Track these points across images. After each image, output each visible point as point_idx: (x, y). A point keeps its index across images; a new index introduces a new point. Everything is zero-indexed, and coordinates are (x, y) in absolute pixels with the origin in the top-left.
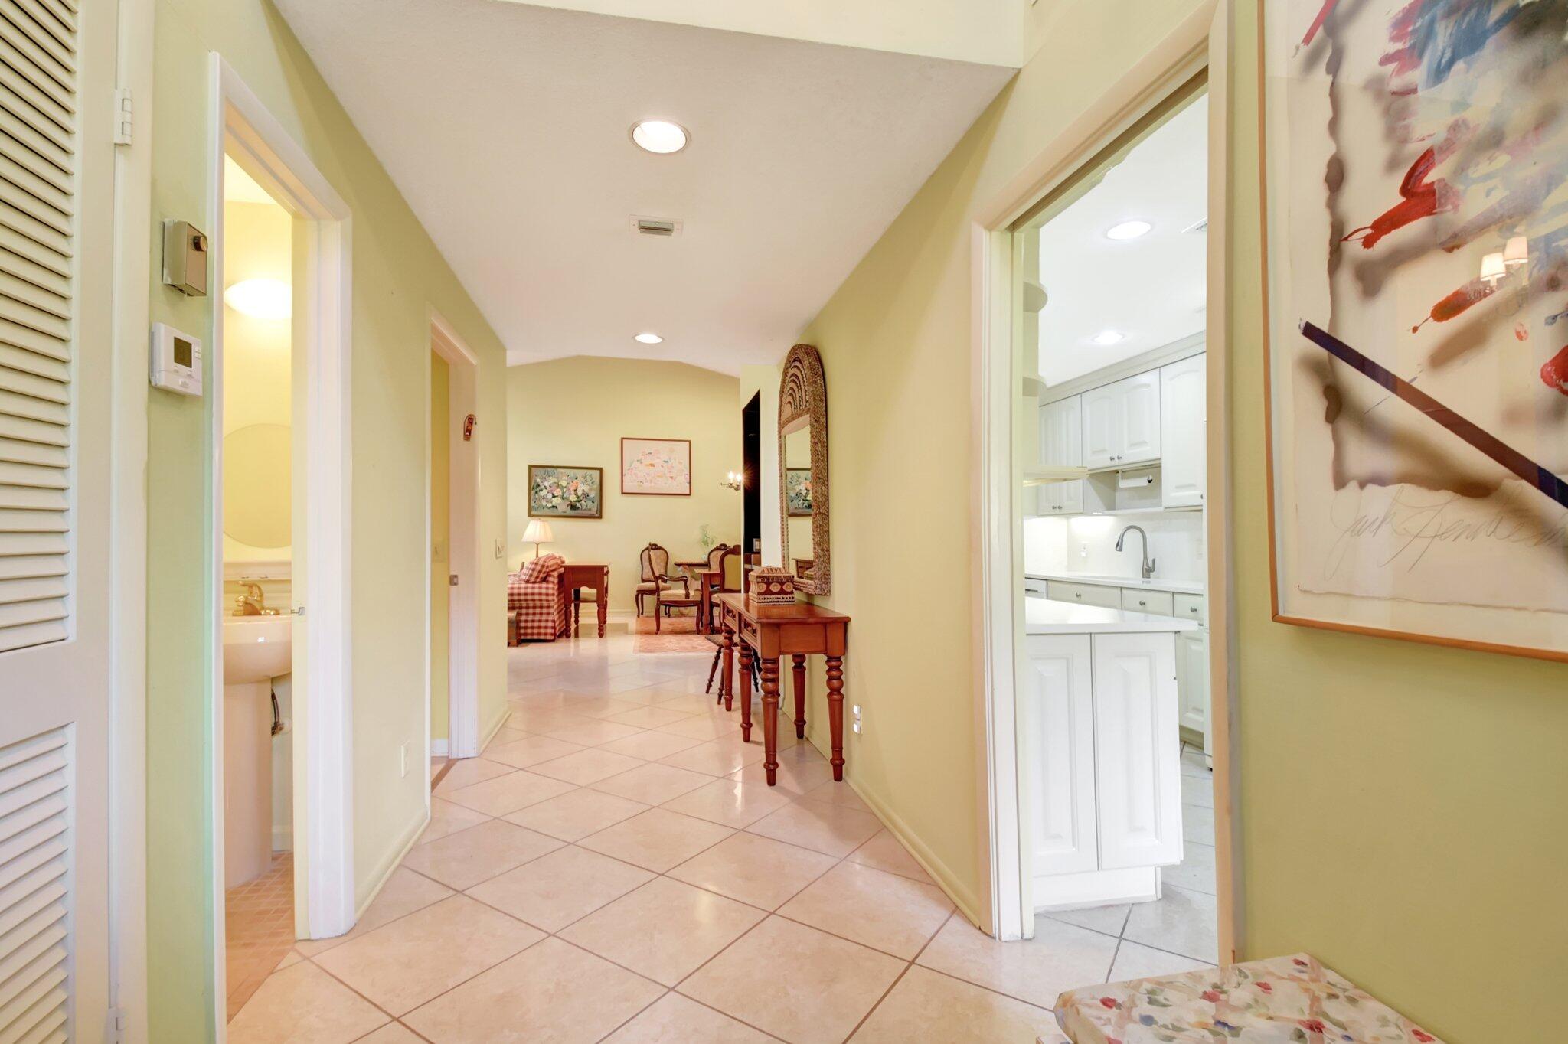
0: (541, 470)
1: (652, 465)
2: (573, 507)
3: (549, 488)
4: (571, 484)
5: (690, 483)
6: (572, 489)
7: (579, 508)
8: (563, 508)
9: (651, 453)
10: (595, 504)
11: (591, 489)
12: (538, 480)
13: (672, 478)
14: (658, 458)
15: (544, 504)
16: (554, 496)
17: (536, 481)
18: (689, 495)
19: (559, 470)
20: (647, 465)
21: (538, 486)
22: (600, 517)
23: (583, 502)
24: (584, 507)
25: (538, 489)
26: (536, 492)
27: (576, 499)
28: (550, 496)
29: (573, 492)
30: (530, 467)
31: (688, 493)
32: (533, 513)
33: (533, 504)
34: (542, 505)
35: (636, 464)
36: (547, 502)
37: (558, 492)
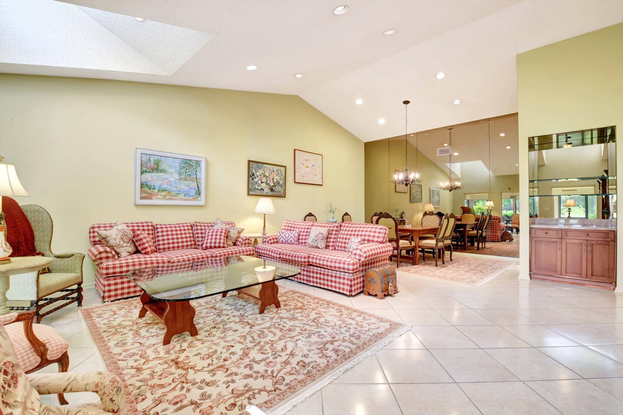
0: (255, 164)
1: (308, 167)
2: (272, 190)
3: (259, 177)
4: (271, 174)
5: (322, 178)
6: (272, 178)
7: (274, 190)
8: (267, 190)
9: (307, 160)
10: (283, 188)
11: (280, 179)
12: (254, 171)
13: (315, 175)
14: (310, 163)
15: (257, 187)
16: (262, 182)
17: (252, 171)
18: (322, 185)
19: (265, 165)
20: (305, 167)
21: (253, 175)
22: (285, 197)
23: (277, 187)
24: (277, 190)
25: (253, 177)
26: (253, 179)
27: (273, 185)
28: (260, 182)
29: (272, 180)
30: (249, 161)
31: (322, 184)
32: (251, 193)
33: (250, 187)
34: (255, 188)
35: (301, 165)
36: (258, 186)
37: (264, 180)
